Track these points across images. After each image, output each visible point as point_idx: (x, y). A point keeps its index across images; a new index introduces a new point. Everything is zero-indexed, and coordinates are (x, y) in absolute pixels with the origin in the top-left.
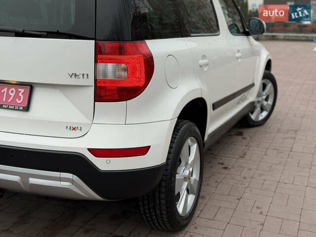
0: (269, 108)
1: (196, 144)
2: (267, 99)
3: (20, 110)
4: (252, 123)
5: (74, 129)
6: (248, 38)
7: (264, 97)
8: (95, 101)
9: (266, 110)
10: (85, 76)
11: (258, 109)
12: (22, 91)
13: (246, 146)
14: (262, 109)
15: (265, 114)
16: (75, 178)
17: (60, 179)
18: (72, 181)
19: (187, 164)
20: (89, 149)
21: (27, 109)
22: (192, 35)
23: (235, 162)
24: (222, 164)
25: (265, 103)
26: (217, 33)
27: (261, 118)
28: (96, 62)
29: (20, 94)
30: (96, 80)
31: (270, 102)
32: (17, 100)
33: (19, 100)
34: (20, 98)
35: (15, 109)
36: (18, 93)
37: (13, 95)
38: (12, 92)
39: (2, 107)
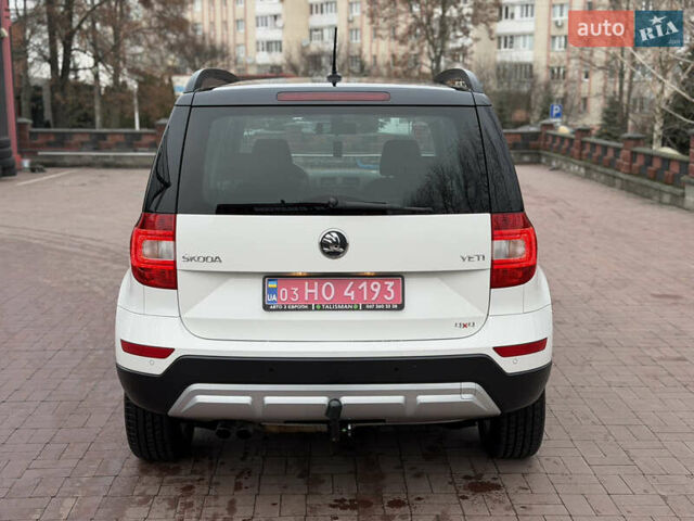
3: (394, 309)
5: (465, 326)
8: (491, 287)
10: (481, 258)
12: (391, 284)
17: (461, 392)
18: (474, 392)
20: (496, 349)
21: (401, 307)
28: (493, 239)
29: (389, 289)
30: (492, 261)
32: (386, 297)
33: (389, 296)
34: (389, 294)
35: (385, 309)
36: (384, 287)
37: (377, 290)
38: (375, 286)
39: (364, 308)
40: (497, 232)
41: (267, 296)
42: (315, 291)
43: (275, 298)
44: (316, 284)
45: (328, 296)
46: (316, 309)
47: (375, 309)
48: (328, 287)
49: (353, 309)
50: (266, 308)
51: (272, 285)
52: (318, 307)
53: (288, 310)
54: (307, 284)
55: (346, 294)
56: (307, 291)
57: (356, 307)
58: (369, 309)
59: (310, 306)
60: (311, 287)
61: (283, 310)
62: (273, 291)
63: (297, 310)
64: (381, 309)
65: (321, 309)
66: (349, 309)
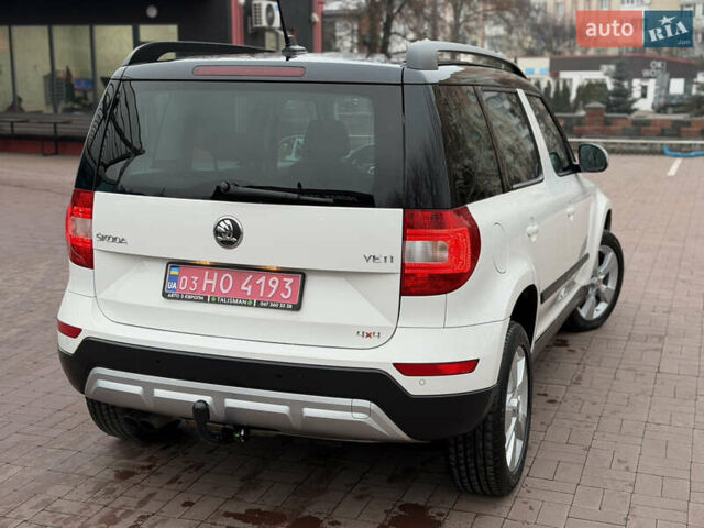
0: (610, 297)
1: (524, 359)
2: (605, 281)
3: (285, 309)
4: (582, 324)
5: (369, 335)
6: (577, 177)
7: (602, 277)
8: (402, 294)
9: (606, 301)
10: (389, 259)
11: (592, 298)
12: (290, 281)
13: (579, 364)
14: (598, 299)
15: (603, 307)
16: (373, 406)
17: (352, 409)
18: (369, 412)
19: (514, 388)
20: (395, 365)
21: (297, 307)
22: (514, 186)
23: (566, 391)
24: (545, 395)
25: (603, 287)
26: (541, 178)
27: (596, 315)
28: (404, 239)
29: (287, 286)
30: (403, 264)
31: (612, 285)
32: (282, 294)
33: (286, 294)
34: (286, 292)
35: (279, 308)
36: (282, 284)
37: (275, 287)
38: (274, 282)
39: (258, 305)
40: (410, 231)
41: (168, 283)
42: (214, 282)
43: (175, 286)
44: (216, 274)
45: (225, 288)
46: (211, 302)
47: (268, 307)
48: (227, 279)
49: (247, 305)
50: (165, 295)
51: (174, 272)
52: (214, 300)
53: (184, 299)
54: (207, 273)
55: (243, 288)
56: (206, 281)
57: (250, 303)
58: (264, 307)
59: (206, 298)
60: (211, 277)
61: (180, 299)
62: (174, 279)
63: (192, 300)
64: (275, 308)
65: (216, 302)
66: (244, 305)
